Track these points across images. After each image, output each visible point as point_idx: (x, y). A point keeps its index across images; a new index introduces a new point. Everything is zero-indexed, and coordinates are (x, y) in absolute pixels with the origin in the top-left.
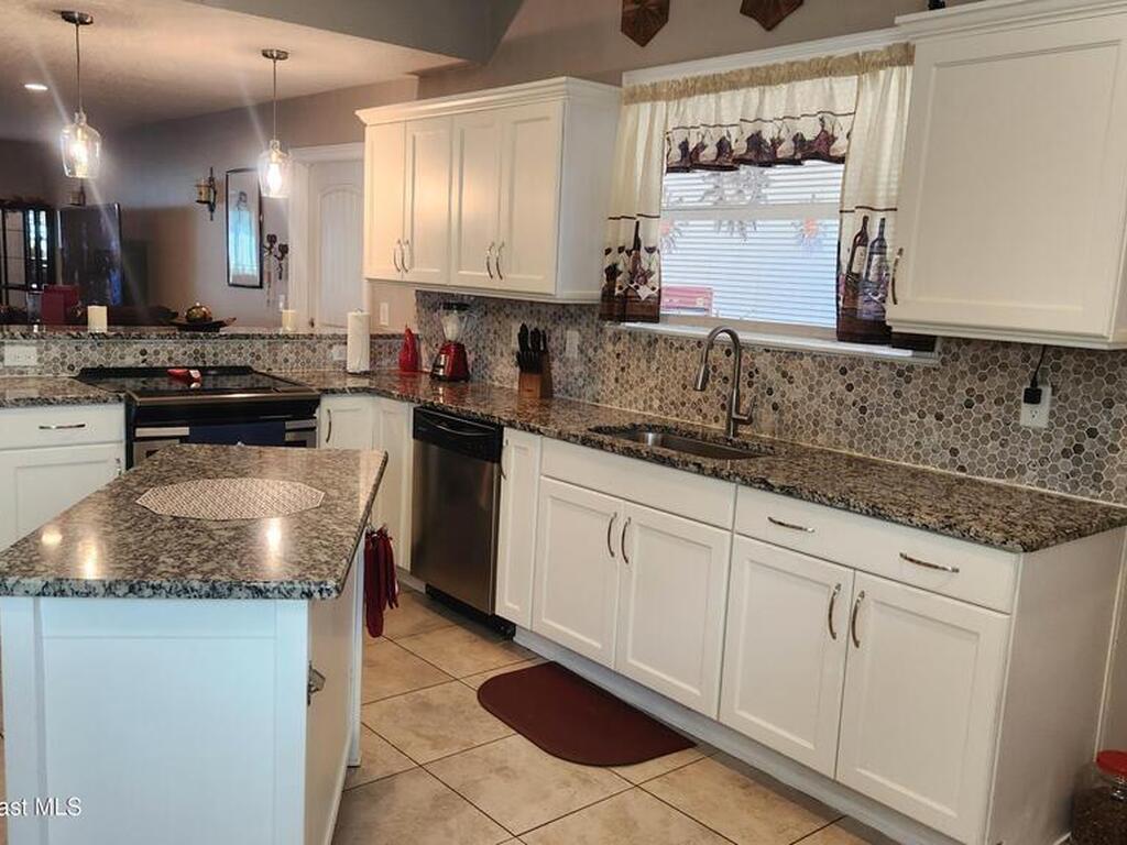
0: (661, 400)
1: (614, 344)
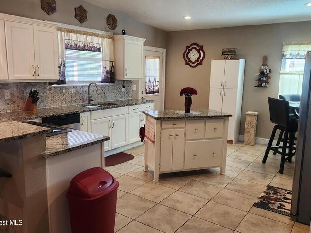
0: (66, 102)
1: (50, 91)
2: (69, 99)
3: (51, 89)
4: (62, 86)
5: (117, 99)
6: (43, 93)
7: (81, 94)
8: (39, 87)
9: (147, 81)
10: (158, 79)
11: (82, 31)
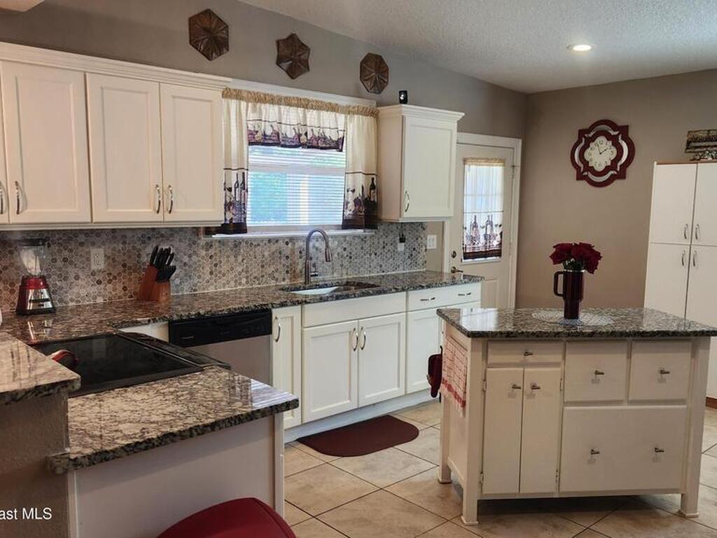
1: (207, 250)
2: (256, 272)
3: (209, 246)
4: (238, 238)
5: (383, 272)
6: (190, 256)
7: (287, 257)
8: (180, 241)
9: (468, 222)
10: (497, 220)
11: (294, 98)
